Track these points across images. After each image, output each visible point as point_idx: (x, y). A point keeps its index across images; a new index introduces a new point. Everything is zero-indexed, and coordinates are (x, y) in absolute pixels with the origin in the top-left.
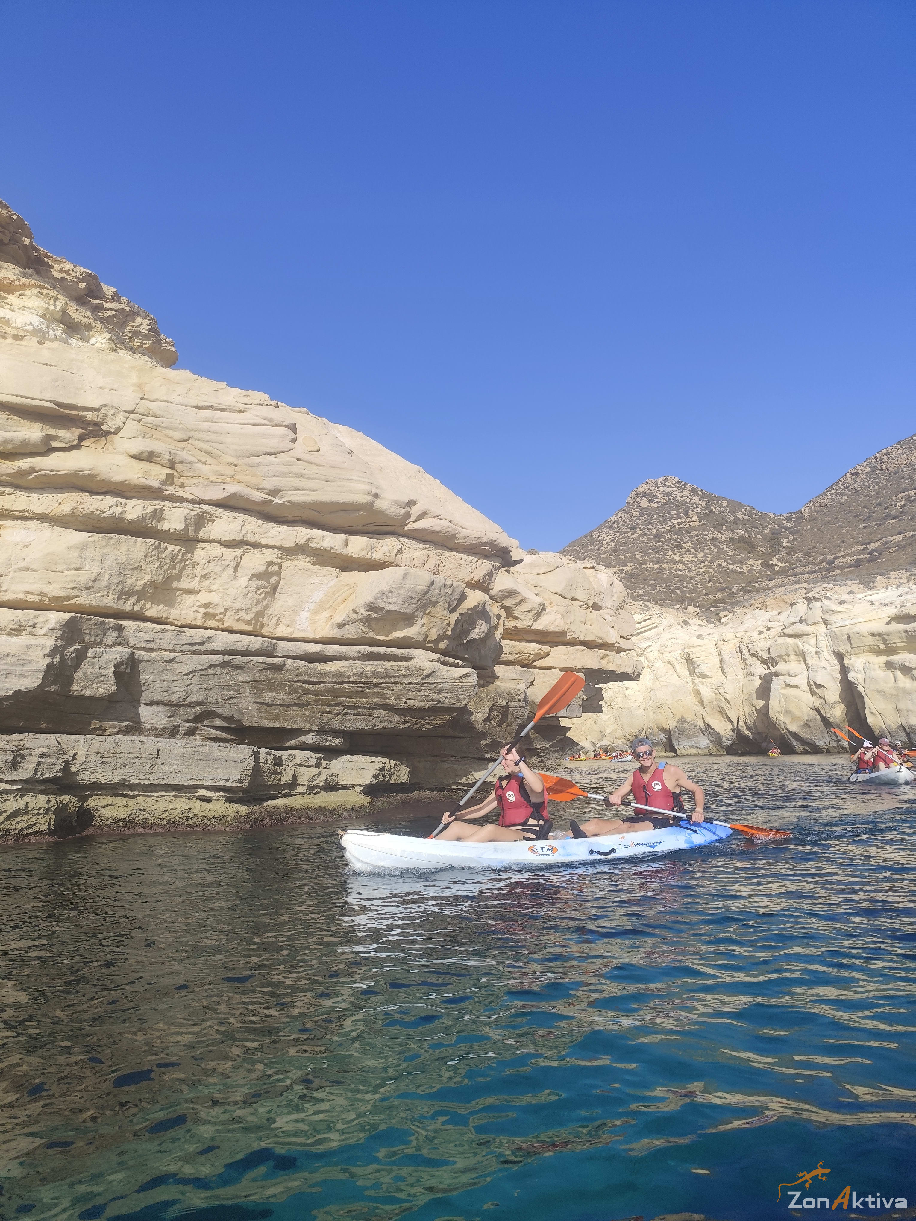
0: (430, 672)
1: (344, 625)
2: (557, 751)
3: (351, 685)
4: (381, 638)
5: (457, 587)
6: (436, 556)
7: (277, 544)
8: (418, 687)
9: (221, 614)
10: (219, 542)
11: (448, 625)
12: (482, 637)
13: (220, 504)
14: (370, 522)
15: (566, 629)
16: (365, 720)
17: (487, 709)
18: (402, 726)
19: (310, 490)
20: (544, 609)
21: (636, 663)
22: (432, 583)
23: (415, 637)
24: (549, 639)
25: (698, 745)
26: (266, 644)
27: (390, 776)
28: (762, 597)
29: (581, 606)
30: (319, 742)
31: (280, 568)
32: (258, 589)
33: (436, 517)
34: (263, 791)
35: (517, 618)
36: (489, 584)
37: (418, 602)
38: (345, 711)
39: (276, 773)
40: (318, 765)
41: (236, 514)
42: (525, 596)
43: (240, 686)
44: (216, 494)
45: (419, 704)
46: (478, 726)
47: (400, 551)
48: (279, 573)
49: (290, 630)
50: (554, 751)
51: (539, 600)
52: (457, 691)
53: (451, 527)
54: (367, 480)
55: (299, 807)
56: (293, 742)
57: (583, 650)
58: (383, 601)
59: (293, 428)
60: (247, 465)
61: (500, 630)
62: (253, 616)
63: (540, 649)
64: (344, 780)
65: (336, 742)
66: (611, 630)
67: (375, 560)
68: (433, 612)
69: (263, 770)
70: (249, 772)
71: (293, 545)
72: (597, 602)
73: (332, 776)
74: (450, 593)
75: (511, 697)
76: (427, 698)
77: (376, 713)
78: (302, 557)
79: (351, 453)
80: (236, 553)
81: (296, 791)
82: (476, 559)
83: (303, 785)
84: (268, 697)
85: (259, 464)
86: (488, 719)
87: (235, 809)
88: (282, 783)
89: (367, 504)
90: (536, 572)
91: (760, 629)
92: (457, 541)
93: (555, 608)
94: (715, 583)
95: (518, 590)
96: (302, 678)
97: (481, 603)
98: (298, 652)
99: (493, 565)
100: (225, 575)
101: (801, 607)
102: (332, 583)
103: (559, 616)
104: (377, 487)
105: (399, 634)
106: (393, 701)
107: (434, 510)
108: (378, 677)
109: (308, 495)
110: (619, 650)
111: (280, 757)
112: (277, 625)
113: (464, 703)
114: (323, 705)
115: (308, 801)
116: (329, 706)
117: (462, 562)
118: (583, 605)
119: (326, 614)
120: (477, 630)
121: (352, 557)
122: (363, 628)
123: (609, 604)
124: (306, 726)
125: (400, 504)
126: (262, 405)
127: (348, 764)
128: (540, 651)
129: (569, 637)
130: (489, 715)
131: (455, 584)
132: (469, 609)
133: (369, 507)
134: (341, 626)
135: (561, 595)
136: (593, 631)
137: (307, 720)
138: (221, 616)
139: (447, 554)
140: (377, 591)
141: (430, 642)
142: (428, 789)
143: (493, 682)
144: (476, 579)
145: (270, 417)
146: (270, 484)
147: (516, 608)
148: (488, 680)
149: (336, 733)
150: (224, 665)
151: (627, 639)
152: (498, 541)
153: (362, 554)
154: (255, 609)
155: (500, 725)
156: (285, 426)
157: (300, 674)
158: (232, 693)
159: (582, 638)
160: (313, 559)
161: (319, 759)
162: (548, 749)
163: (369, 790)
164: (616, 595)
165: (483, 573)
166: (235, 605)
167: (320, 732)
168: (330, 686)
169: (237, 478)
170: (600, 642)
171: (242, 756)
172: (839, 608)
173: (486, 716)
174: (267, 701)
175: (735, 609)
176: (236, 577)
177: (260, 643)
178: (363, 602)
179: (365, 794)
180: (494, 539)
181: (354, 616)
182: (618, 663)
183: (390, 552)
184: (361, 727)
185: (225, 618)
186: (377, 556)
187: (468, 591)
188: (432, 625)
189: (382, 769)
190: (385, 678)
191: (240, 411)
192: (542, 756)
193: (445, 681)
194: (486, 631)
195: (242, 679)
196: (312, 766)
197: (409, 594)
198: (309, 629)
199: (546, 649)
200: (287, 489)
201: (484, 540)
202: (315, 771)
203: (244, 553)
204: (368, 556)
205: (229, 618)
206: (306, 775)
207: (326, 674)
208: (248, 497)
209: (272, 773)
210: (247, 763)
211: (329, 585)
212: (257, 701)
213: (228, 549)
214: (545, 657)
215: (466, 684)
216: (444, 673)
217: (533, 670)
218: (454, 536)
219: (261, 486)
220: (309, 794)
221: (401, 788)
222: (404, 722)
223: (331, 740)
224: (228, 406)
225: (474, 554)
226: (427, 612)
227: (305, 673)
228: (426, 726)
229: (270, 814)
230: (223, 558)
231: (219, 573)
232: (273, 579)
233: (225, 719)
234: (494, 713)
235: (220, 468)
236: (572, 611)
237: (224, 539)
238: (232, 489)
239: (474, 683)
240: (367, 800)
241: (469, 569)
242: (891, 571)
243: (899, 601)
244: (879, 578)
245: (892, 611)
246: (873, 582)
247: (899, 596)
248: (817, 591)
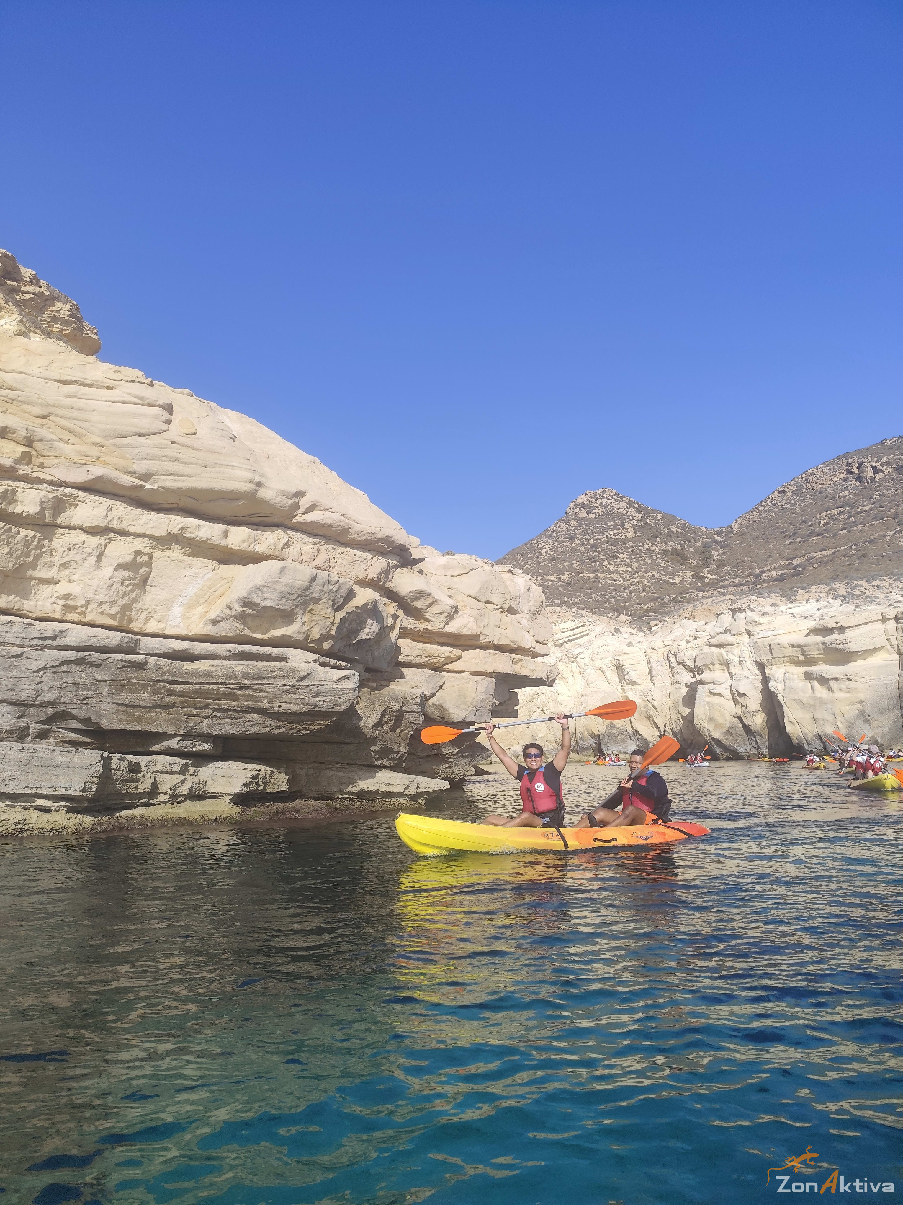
0: (305, 674)
1: (219, 621)
2: (466, 757)
3: (220, 686)
4: (259, 636)
5: (345, 583)
6: (327, 551)
7: (147, 533)
8: (293, 689)
9: (82, 606)
10: (81, 528)
11: (333, 623)
12: (372, 637)
13: (85, 488)
14: (253, 512)
15: (479, 633)
16: (236, 724)
17: (378, 713)
18: (277, 731)
19: (185, 476)
20: (456, 612)
21: (550, 668)
22: (314, 579)
23: (295, 636)
24: (462, 642)
25: (626, 751)
26: (126, 640)
27: (265, 784)
28: (690, 607)
29: (495, 610)
30: (186, 747)
31: (151, 558)
32: (125, 580)
33: (327, 510)
34: (116, 799)
35: (428, 621)
36: (385, 582)
37: (297, 598)
38: (215, 714)
39: (131, 781)
40: (183, 771)
41: (102, 499)
42: (437, 597)
43: (96, 685)
44: (80, 476)
45: (294, 708)
46: (368, 732)
47: (287, 545)
48: (149, 564)
49: (162, 625)
50: (462, 757)
51: (451, 602)
52: (335, 694)
53: (344, 521)
54: (249, 467)
55: (155, 817)
56: (157, 747)
57: (496, 654)
58: (258, 596)
59: (169, 408)
60: (115, 445)
61: (397, 631)
62: (118, 609)
63: (451, 652)
64: (212, 789)
65: (205, 747)
66: (527, 635)
67: (257, 553)
68: (315, 609)
69: (115, 777)
70: (95, 780)
71: (164, 534)
72: (513, 606)
73: (199, 783)
74: (335, 589)
75: (405, 701)
76: (303, 702)
77: (248, 717)
78: (176, 547)
79: (234, 438)
80: (100, 541)
81: (156, 800)
82: (371, 556)
83: (165, 794)
84: (127, 698)
85: (128, 446)
86: (379, 724)
87: (78, 821)
88: (139, 791)
89: (248, 492)
90: (449, 574)
91: (688, 638)
92: (351, 536)
93: (468, 611)
94: (648, 593)
95: (430, 591)
96: (165, 677)
97: (371, 601)
98: (163, 650)
99: (389, 563)
100: (86, 564)
101: (727, 618)
102: (208, 576)
103: (472, 619)
104: (261, 475)
105: (277, 633)
106: (266, 704)
107: (325, 502)
108: (249, 678)
109: (184, 480)
110: (535, 655)
111: (138, 764)
112: (147, 620)
113: (343, 707)
114: (189, 707)
115: (170, 811)
116: (196, 708)
117: (356, 558)
118: (498, 609)
119: (200, 609)
120: (366, 630)
121: (231, 549)
122: (238, 625)
123: (526, 608)
124: (170, 730)
125: (286, 494)
126: (133, 382)
127: (219, 772)
128: (450, 654)
129: (482, 640)
130: (380, 720)
131: (341, 580)
132: (356, 607)
133: (251, 496)
134: (215, 622)
135: (475, 598)
136: (508, 635)
137: (172, 724)
138: (83, 609)
139: (340, 549)
140: (251, 585)
141: (312, 642)
142: (311, 798)
143: (388, 686)
144: (370, 576)
145: (142, 394)
146: (141, 467)
147: (427, 610)
148: (383, 683)
149: (205, 737)
150: (78, 662)
151: (543, 644)
152: (395, 538)
153: (244, 546)
154: (121, 603)
155: (393, 730)
156: (159, 406)
157: (164, 674)
158: (88, 692)
159: (495, 642)
160: (188, 550)
161: (186, 766)
162: (456, 754)
163: (240, 799)
164: (533, 600)
165: (378, 570)
166: (97, 597)
167: (186, 736)
168: (196, 687)
169: (103, 459)
170: (515, 646)
171: (88, 762)
172: (762, 620)
173: (377, 720)
174: (127, 702)
175: (665, 619)
176: (99, 567)
177: (119, 638)
178: (237, 597)
179: (235, 803)
180: (390, 535)
181: (228, 612)
182: (532, 668)
183: (275, 545)
184: (231, 732)
185: (87, 611)
186: (260, 549)
187: (356, 588)
188: (314, 623)
189: (255, 777)
190: (257, 679)
191: (109, 388)
192: (450, 762)
193: (322, 683)
194: (377, 631)
195: (99, 677)
196: (176, 773)
197: (287, 589)
198: (182, 625)
199: (457, 652)
200: (160, 473)
201: (379, 536)
202: (180, 778)
203: (110, 541)
204: (251, 549)
205: (91, 611)
206: (167, 783)
207: (192, 674)
208: (116, 480)
209: (127, 781)
210: (93, 769)
211: (205, 579)
212: (116, 701)
213: (91, 537)
214: (456, 661)
215: (345, 687)
216: (321, 675)
217: (444, 673)
218: (346, 531)
219: (130, 470)
220: (172, 804)
221: (279, 796)
222: (279, 727)
223: (199, 745)
224: (95, 381)
225: (369, 551)
226: (309, 609)
227: (169, 672)
228: (303, 732)
229: (121, 827)
230: (84, 546)
231: (80, 562)
232: (143, 571)
233: (81, 721)
234: (386, 718)
235: (84, 448)
236: (486, 615)
237: (86, 524)
238: (97, 471)
239: (354, 686)
240: (238, 809)
241: (364, 566)
242: (812, 585)
243: (818, 614)
244: (800, 591)
245: (811, 624)
246: (795, 596)
247: (819, 609)
248: (742, 602)
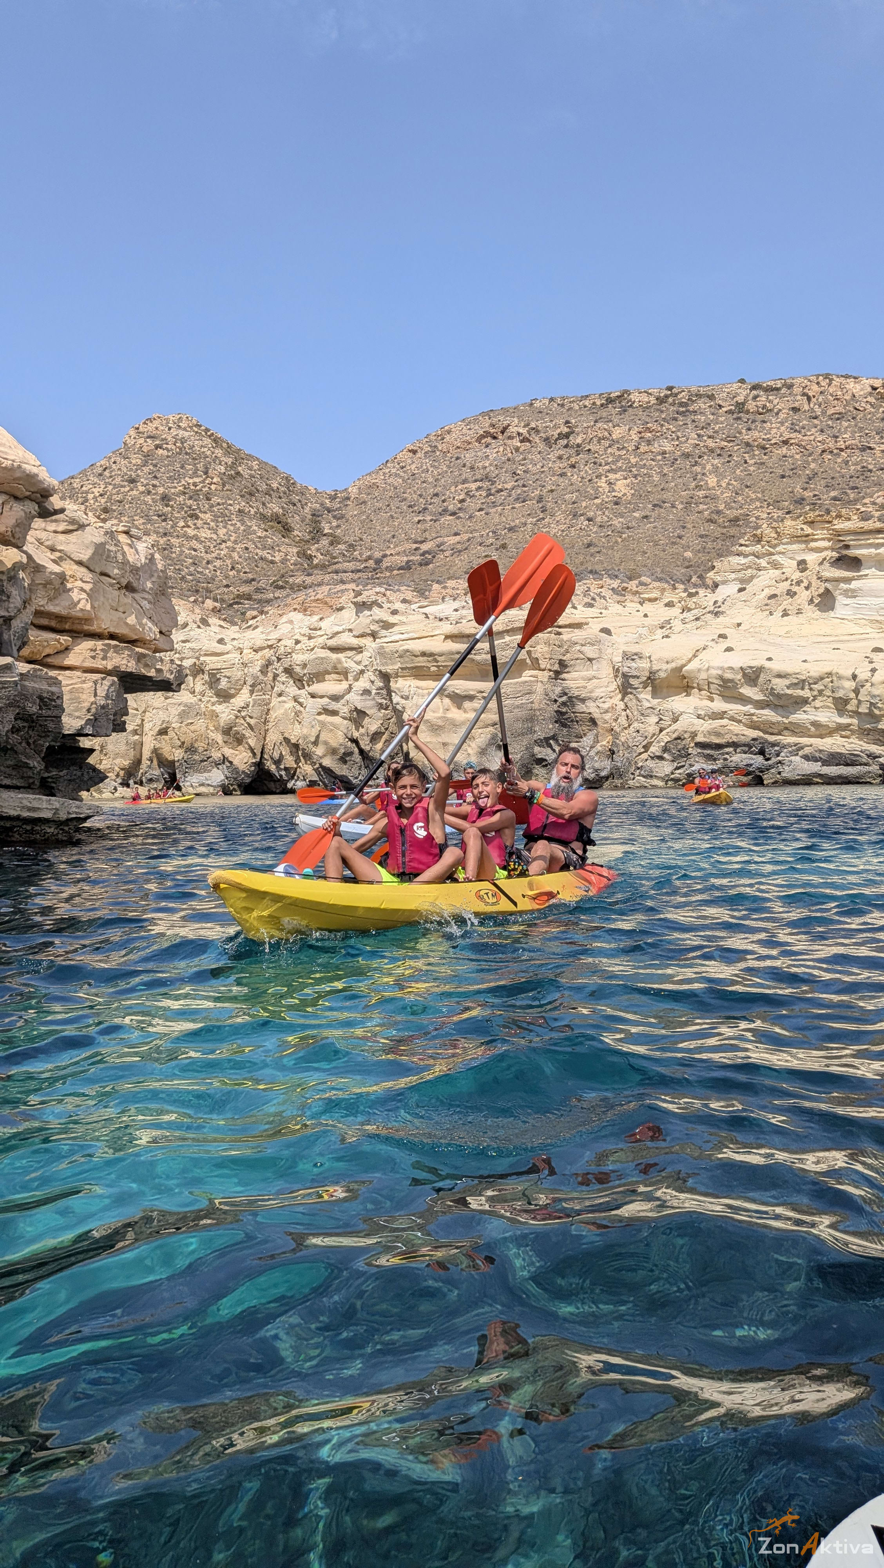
2: (74, 781)
15: (92, 616)
17: (11, 717)
20: (63, 584)
21: (179, 668)
24: (69, 627)
25: (209, 782)
28: (301, 596)
29: (112, 585)
36: (19, 539)
42: (38, 562)
51: (56, 569)
57: (114, 645)
63: (58, 641)
66: (149, 623)
72: (132, 581)
86: (12, 732)
90: (52, 529)
91: (298, 637)
93: (78, 584)
94: (238, 571)
95: (29, 552)
99: (25, 512)
101: (349, 614)
103: (83, 595)
110: (156, 650)
118: (115, 584)
123: (147, 586)
128: (56, 643)
129: (96, 626)
135: (86, 567)
136: (127, 622)
151: (166, 635)
152: (37, 478)
159: (112, 630)
164: (155, 575)
165: (14, 521)
170: (135, 636)
172: (392, 619)
173: (9, 727)
175: (266, 609)
182: (158, 667)
199: (66, 641)
201: (17, 474)
214: (65, 653)
217: (45, 669)
225: (1, 493)
234: (20, 723)
236: (102, 590)
239: (14, 678)
242: (449, 579)
243: (455, 616)
244: (436, 586)
245: (447, 628)
246: (430, 591)
247: (456, 610)
248: (369, 594)
